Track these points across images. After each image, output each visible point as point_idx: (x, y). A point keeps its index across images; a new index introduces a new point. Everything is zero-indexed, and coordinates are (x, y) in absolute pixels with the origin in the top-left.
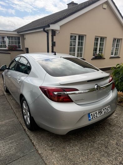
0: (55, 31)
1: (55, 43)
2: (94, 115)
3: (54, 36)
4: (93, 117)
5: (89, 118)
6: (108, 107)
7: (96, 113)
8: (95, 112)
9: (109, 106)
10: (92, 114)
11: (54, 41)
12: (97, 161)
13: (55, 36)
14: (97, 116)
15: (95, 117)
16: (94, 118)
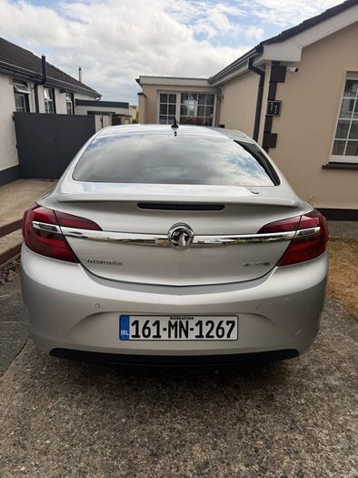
0: (285, 68)
1: (279, 104)
2: (145, 327)
3: (279, 85)
4: (140, 333)
5: (124, 333)
6: (225, 319)
7: (157, 323)
8: (153, 320)
9: (235, 319)
10: (136, 323)
11: (278, 98)
12: (74, 471)
13: (283, 81)
14: (158, 336)
15: (151, 338)
16: (142, 338)
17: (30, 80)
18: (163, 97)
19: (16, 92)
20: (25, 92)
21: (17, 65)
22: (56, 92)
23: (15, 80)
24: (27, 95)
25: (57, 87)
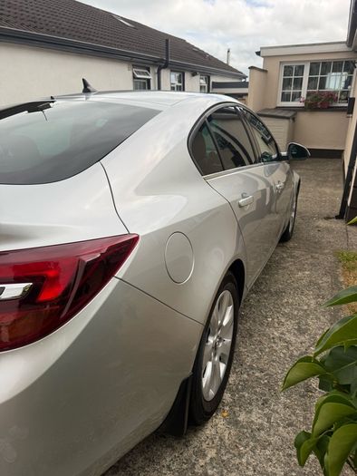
17: (154, 65)
18: (288, 70)
19: (134, 77)
20: (148, 77)
21: (139, 51)
22: (187, 76)
23: (134, 66)
24: (149, 80)
25: (188, 71)
